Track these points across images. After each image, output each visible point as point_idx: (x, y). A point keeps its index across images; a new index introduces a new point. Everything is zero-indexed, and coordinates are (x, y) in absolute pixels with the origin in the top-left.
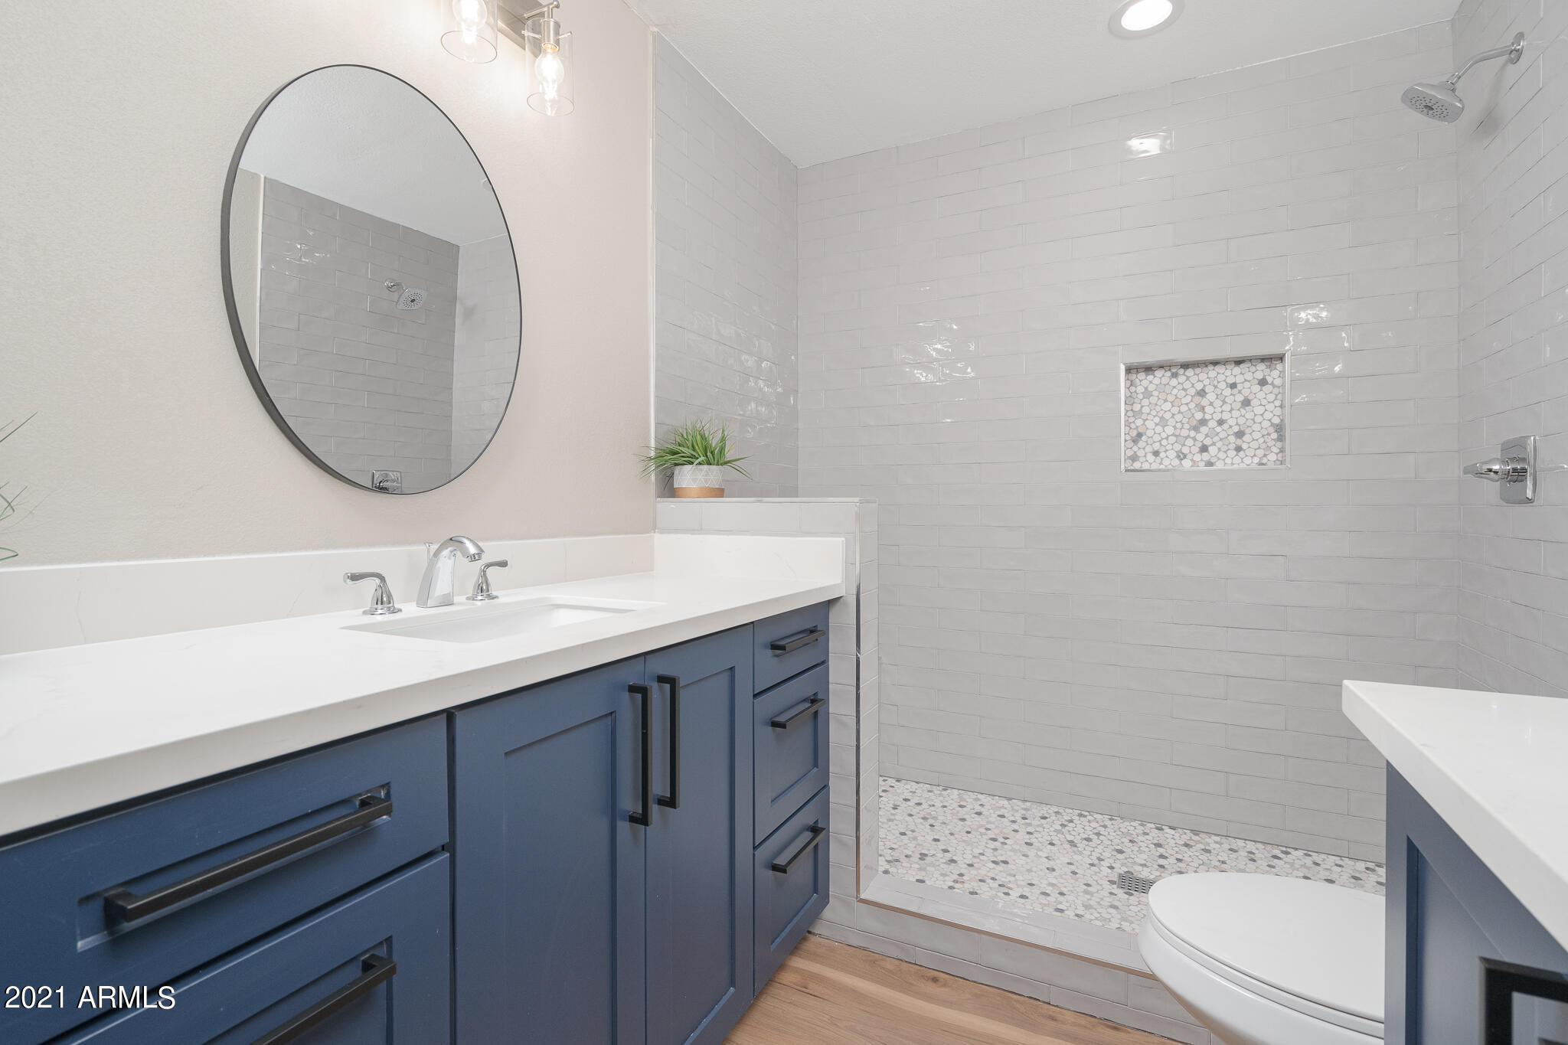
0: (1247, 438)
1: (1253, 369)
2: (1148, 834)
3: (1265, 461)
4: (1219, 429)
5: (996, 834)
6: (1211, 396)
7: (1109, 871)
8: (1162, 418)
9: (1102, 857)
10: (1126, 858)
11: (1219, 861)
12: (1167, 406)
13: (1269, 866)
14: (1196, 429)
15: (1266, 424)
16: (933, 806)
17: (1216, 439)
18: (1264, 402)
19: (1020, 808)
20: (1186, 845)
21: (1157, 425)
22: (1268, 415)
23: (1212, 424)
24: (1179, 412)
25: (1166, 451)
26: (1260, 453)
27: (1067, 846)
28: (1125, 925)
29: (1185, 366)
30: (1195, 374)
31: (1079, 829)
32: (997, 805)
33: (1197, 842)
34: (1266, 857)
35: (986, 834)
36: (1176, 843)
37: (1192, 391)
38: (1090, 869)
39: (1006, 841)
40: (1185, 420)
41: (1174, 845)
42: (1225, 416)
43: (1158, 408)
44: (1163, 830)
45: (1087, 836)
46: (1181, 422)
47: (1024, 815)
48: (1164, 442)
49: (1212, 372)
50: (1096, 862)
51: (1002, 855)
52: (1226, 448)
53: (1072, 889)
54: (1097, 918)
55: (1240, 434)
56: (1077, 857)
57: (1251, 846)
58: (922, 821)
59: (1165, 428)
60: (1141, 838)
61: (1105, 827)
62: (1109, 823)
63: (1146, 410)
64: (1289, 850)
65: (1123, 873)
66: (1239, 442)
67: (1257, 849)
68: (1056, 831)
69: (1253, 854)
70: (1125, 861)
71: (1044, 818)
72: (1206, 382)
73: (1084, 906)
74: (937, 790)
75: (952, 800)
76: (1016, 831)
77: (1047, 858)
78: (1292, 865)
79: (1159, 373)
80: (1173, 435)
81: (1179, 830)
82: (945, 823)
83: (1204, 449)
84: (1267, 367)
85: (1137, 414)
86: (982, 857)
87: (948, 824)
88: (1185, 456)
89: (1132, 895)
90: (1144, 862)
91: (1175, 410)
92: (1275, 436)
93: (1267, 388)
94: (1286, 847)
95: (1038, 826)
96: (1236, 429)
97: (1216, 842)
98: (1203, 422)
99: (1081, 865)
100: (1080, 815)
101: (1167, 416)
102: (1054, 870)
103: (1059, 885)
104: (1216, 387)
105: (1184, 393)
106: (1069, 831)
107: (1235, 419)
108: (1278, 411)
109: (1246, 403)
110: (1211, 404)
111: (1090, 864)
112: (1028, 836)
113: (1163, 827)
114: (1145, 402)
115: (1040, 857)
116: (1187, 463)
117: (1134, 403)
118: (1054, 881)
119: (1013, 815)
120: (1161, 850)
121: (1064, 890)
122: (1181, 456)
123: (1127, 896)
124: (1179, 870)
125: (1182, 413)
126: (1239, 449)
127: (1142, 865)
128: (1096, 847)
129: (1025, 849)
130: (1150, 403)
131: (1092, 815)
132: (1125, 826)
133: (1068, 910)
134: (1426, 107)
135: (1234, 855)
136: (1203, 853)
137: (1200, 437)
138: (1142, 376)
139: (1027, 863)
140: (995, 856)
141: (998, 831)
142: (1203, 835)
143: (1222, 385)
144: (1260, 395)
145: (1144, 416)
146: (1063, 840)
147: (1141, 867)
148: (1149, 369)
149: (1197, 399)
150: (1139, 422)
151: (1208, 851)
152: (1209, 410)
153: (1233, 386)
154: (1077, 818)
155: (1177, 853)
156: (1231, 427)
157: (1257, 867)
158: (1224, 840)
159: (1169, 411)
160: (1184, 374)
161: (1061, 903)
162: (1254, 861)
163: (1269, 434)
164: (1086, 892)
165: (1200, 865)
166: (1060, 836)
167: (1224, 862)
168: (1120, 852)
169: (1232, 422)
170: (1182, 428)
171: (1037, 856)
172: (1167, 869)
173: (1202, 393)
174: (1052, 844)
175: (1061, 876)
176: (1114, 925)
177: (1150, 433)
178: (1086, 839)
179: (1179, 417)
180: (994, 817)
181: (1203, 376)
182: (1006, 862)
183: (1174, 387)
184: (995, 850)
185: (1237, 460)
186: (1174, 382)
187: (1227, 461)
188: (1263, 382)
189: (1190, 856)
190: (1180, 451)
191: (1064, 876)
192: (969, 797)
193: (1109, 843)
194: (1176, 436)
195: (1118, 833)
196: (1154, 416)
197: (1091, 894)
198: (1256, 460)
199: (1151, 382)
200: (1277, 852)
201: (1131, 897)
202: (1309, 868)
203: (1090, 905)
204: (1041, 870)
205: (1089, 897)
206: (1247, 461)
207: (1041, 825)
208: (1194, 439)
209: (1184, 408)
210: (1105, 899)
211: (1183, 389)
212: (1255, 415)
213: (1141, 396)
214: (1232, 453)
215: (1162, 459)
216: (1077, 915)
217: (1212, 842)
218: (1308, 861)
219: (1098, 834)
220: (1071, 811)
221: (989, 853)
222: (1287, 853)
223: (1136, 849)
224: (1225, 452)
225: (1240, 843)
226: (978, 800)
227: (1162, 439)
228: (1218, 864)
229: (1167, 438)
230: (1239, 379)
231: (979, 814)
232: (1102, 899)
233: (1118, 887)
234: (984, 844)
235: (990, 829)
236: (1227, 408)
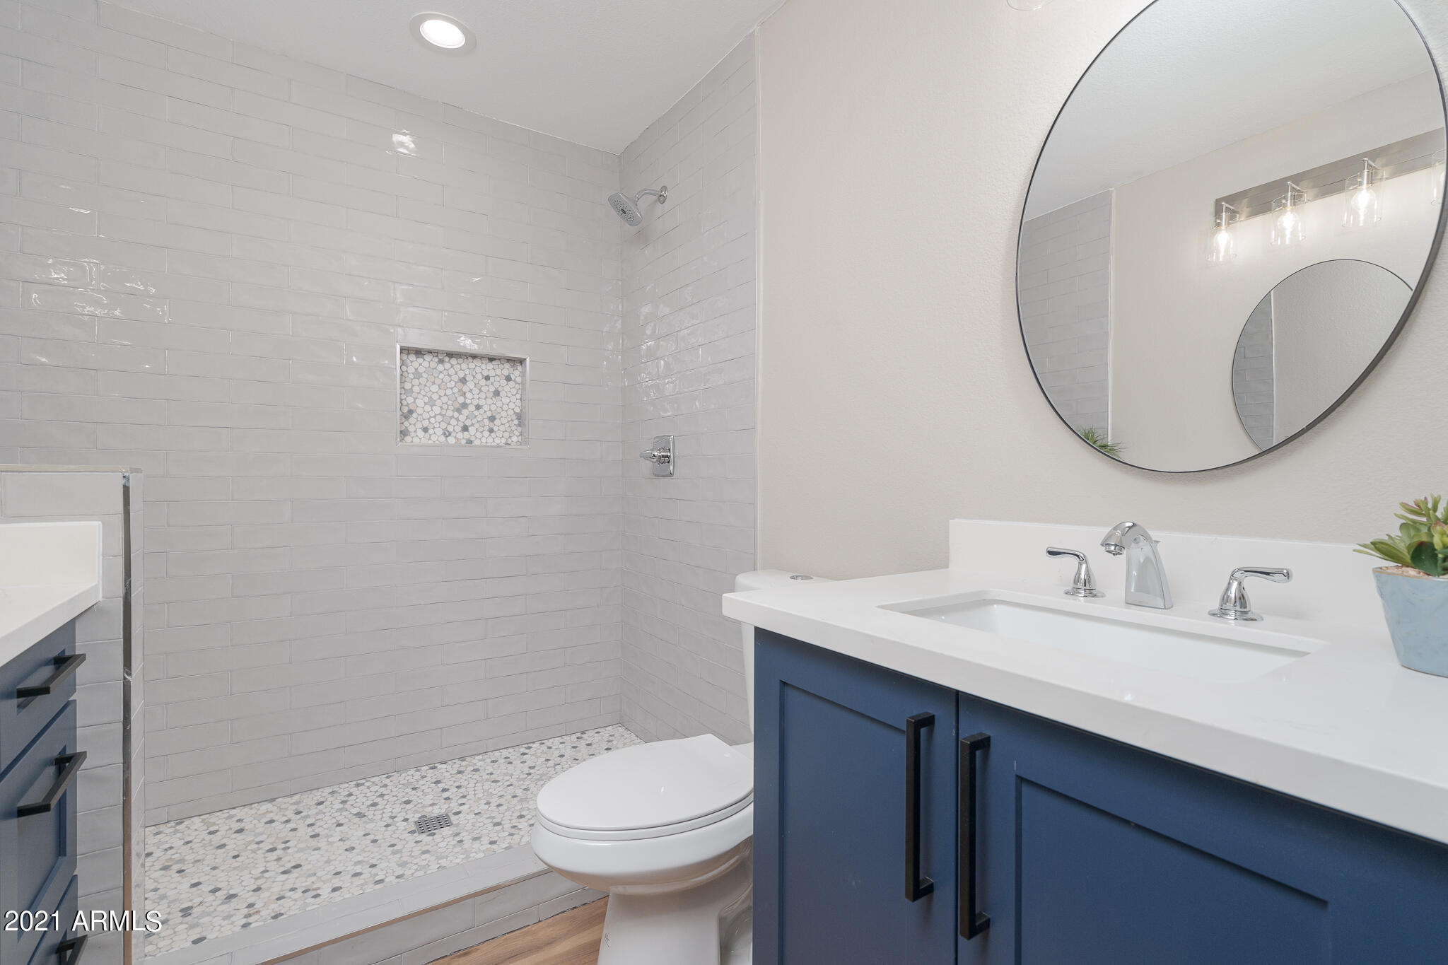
0: (497, 422)
1: (501, 366)
2: (425, 777)
3: (509, 442)
4: (476, 413)
5: (272, 843)
6: (470, 385)
7: (406, 823)
8: (430, 398)
9: (393, 815)
10: (415, 806)
11: (488, 774)
12: (435, 388)
13: (522, 762)
14: (459, 411)
15: (510, 412)
16: (171, 848)
17: (474, 421)
18: (509, 395)
19: (288, 805)
20: (460, 772)
21: (426, 404)
22: (512, 405)
23: (472, 408)
24: (445, 395)
25: (434, 428)
26: (506, 435)
27: (356, 820)
28: (443, 862)
29: (451, 355)
30: (458, 363)
31: (361, 799)
32: (259, 812)
33: (466, 766)
34: (518, 757)
35: (259, 849)
36: (451, 774)
37: (456, 378)
38: (387, 830)
39: (288, 845)
40: (450, 403)
41: (450, 777)
42: (482, 402)
43: (427, 389)
44: (436, 767)
45: (372, 802)
46: (446, 403)
47: (296, 809)
48: (433, 420)
49: (472, 364)
50: (390, 821)
51: (289, 861)
52: (481, 429)
53: (380, 856)
54: (417, 870)
55: (492, 419)
56: (371, 826)
57: (505, 753)
58: (163, 872)
59: (434, 408)
60: (421, 782)
61: (386, 786)
62: (387, 781)
63: (416, 389)
64: (529, 745)
65: (417, 819)
66: (491, 425)
67: (510, 753)
68: (338, 810)
69: (509, 758)
70: (415, 808)
71: (321, 803)
72: (467, 372)
73: (399, 865)
74: (167, 829)
75: (196, 830)
76: (294, 830)
77: (340, 840)
78: (535, 755)
79: (428, 357)
80: (440, 414)
81: (450, 762)
82: (198, 861)
83: (465, 429)
84: (512, 367)
85: (408, 392)
86: (266, 875)
87: (204, 860)
88: (450, 434)
89: (434, 834)
90: (431, 802)
91: (442, 393)
92: (516, 422)
93: (511, 384)
94: (527, 744)
95: (317, 814)
96: (489, 414)
97: (480, 761)
98: (465, 406)
99: (378, 830)
100: (358, 785)
101: (435, 397)
102: (353, 848)
103: (366, 859)
104: (474, 377)
105: (449, 379)
106: (352, 805)
107: (489, 405)
108: (519, 403)
109: (497, 393)
110: (471, 391)
111: (385, 826)
112: (310, 829)
113: (436, 765)
114: (416, 382)
115: (334, 842)
116: (451, 440)
117: (405, 381)
118: (360, 858)
119: (283, 815)
120: (441, 786)
121: (373, 862)
122: (447, 434)
123: (431, 837)
124: (462, 795)
125: (448, 396)
126: (491, 431)
127: (431, 805)
128: (385, 808)
129: (313, 843)
130: (420, 383)
131: (369, 781)
132: (404, 777)
133: (386, 877)
134: (622, 210)
135: (496, 765)
136: (474, 773)
137: (462, 418)
138: (412, 357)
139: (322, 856)
140: (283, 866)
141: (274, 839)
142: (468, 759)
143: (479, 376)
144: (507, 388)
145: (415, 395)
146: (350, 816)
147: (431, 807)
148: (419, 352)
149: (460, 384)
150: (410, 400)
151: (477, 770)
152: (468, 395)
153: (487, 378)
154: (356, 789)
155: (454, 782)
156: (485, 412)
157: (515, 767)
158: (485, 757)
159: (437, 392)
160: (449, 362)
161: (377, 875)
162: (511, 763)
163: (512, 420)
164: (394, 853)
165: (475, 784)
166: (345, 813)
167: (491, 774)
168: (408, 802)
169: (486, 408)
170: (447, 409)
171: (330, 843)
172: (452, 799)
173: (463, 381)
174: (340, 825)
175: (363, 850)
176: (434, 867)
177: (420, 411)
178: (372, 805)
179: (445, 399)
180: (261, 827)
181: (464, 366)
182: (298, 866)
183: (441, 372)
184: (279, 859)
185: (490, 440)
186: (440, 367)
187: (483, 439)
188: (508, 379)
189: (466, 780)
190: (446, 429)
191: (366, 849)
192: (218, 819)
193: (395, 798)
194: (443, 416)
195: (400, 786)
196: (424, 396)
197: (400, 852)
198: (504, 440)
199: (421, 364)
200: (523, 750)
201: (435, 837)
202: (546, 753)
203: (404, 861)
204: (340, 855)
205: (399, 855)
206: (498, 441)
207: (321, 812)
208: (458, 420)
209: (449, 392)
210: (414, 849)
211: (448, 375)
212: (503, 404)
213: (412, 376)
214: (486, 434)
215: (430, 435)
216: (398, 877)
217: (477, 761)
218: (544, 748)
219: (382, 795)
220: (347, 785)
221: (273, 866)
222: (529, 748)
223: (420, 793)
224: (482, 432)
225: (497, 753)
226: (232, 816)
227: (431, 417)
228: (488, 777)
229: (435, 417)
230: (492, 373)
231: (240, 831)
232: (412, 851)
233: (419, 834)
234: (263, 859)
235: (262, 842)
236: (482, 395)
